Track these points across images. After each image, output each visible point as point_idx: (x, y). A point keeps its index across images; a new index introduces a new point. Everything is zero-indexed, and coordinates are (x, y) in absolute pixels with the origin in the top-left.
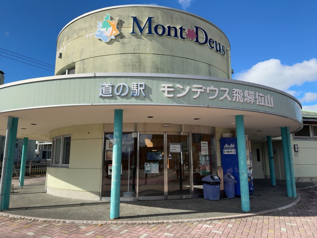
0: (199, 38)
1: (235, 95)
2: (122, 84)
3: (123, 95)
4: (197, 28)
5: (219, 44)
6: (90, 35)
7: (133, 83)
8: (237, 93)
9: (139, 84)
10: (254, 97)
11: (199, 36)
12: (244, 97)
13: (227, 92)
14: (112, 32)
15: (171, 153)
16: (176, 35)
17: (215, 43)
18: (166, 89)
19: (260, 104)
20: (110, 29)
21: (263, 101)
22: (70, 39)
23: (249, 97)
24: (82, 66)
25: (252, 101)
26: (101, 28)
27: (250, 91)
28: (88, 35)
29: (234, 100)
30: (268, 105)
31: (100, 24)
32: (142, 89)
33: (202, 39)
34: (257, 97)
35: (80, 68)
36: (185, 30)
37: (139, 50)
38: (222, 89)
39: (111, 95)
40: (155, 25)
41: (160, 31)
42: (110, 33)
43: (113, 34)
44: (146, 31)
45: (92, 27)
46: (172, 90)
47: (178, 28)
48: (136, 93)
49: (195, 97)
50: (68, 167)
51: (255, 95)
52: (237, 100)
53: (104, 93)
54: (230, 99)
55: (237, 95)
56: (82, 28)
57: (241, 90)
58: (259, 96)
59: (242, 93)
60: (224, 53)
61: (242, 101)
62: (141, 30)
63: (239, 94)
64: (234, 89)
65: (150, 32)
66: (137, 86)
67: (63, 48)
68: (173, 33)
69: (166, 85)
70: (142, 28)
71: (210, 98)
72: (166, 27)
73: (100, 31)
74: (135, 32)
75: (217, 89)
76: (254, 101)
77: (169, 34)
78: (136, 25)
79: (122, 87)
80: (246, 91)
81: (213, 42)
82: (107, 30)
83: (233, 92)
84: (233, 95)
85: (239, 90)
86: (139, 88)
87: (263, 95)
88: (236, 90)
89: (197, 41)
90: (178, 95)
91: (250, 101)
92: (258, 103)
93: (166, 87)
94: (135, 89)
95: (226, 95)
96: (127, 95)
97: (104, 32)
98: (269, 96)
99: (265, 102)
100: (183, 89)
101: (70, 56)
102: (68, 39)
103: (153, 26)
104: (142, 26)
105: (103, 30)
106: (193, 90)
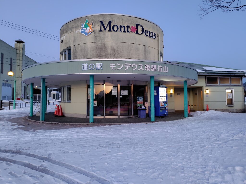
0: (138, 31)
1: (146, 68)
2: (92, 64)
3: (92, 69)
4: (137, 25)
5: (152, 33)
6: (78, 31)
7: (97, 64)
8: (147, 66)
9: (100, 64)
10: (156, 68)
11: (138, 29)
12: (151, 68)
13: (142, 66)
14: (90, 30)
15: (122, 95)
16: (124, 31)
17: (149, 32)
18: (112, 66)
19: (159, 71)
20: (89, 28)
21: (161, 70)
22: (67, 32)
23: (154, 68)
24: (74, 49)
25: (155, 70)
26: (84, 27)
27: (154, 65)
28: (77, 31)
29: (145, 70)
30: (165, 72)
31: (83, 25)
32: (101, 66)
33: (140, 32)
34: (158, 68)
35: (74, 50)
36: (130, 27)
37: (104, 40)
38: (139, 65)
39: (87, 69)
40: (113, 25)
41: (115, 29)
42: (88, 31)
43: (90, 31)
44: (108, 29)
45: (78, 26)
46: (115, 66)
47: (125, 26)
48: (98, 68)
49: (126, 69)
50: (70, 102)
51: (157, 67)
52: (147, 70)
53: (84, 68)
54: (143, 70)
55: (147, 68)
56: (74, 26)
57: (149, 65)
58: (159, 67)
59: (150, 67)
60: (155, 38)
61: (149, 70)
62: (105, 29)
63: (148, 67)
64: (145, 65)
65: (110, 30)
66: (99, 65)
67: (63, 37)
68: (123, 29)
69: (112, 64)
70: (106, 27)
71: (133, 69)
72: (119, 26)
73: (83, 29)
74: (102, 30)
75: (137, 65)
76: (156, 70)
77: (121, 31)
78: (102, 26)
79: (92, 65)
80: (152, 65)
81: (148, 32)
82: (87, 29)
83: (145, 66)
84: (145, 67)
85: (148, 65)
86: (100, 66)
87: (162, 67)
88: (146, 65)
89: (137, 33)
90: (118, 69)
91: (154, 70)
92: (158, 71)
93: (112, 65)
94: (98, 67)
95: (141, 68)
96: (94, 69)
97: (85, 30)
98: (166, 67)
99: (163, 70)
100: (120, 66)
101: (68, 43)
102: (66, 32)
103: (112, 26)
104: (106, 26)
105: (84, 29)
106: (125, 66)
